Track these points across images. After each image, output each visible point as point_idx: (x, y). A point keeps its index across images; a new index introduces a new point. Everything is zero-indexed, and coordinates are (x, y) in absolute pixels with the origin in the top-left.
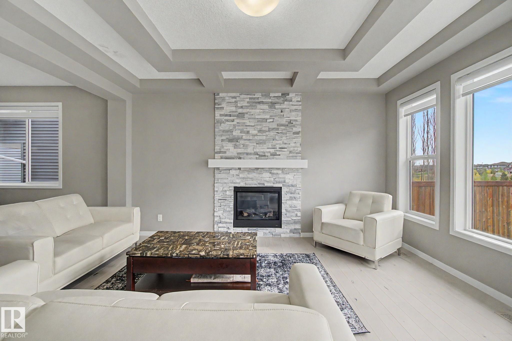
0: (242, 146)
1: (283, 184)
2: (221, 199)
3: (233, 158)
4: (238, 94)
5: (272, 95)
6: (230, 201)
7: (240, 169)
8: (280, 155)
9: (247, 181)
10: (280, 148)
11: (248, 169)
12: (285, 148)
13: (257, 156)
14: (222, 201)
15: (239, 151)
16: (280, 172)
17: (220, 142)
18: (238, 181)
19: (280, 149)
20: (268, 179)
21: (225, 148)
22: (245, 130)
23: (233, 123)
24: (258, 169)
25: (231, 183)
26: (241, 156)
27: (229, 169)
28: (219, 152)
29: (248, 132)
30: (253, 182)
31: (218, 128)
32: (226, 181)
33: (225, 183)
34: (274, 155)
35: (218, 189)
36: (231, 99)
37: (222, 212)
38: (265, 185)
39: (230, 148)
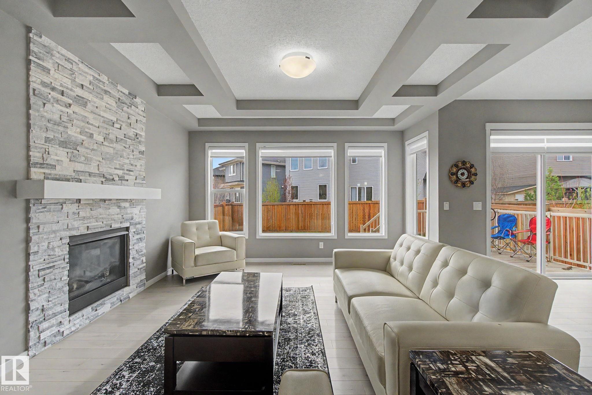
0: (83, 159)
1: (131, 222)
2: (44, 269)
3: (68, 180)
4: (76, 59)
5: (119, 87)
6: (63, 267)
7: (79, 201)
8: (127, 180)
9: (90, 223)
10: (127, 170)
11: (91, 202)
12: (132, 171)
13: (103, 180)
14: (48, 271)
15: (79, 167)
16: (127, 205)
17: (43, 142)
18: (76, 224)
19: (127, 172)
20: (116, 216)
21: (52, 157)
22: (87, 130)
23: (67, 110)
24: (105, 200)
25: (64, 230)
26: (81, 178)
27: (61, 201)
28: (41, 164)
29: (91, 136)
30: (97, 224)
31: (38, 111)
32: (55, 227)
33: (54, 232)
34: (122, 179)
35: (39, 246)
36: (64, 61)
37: (47, 295)
38: (112, 227)
39: (63, 159)
